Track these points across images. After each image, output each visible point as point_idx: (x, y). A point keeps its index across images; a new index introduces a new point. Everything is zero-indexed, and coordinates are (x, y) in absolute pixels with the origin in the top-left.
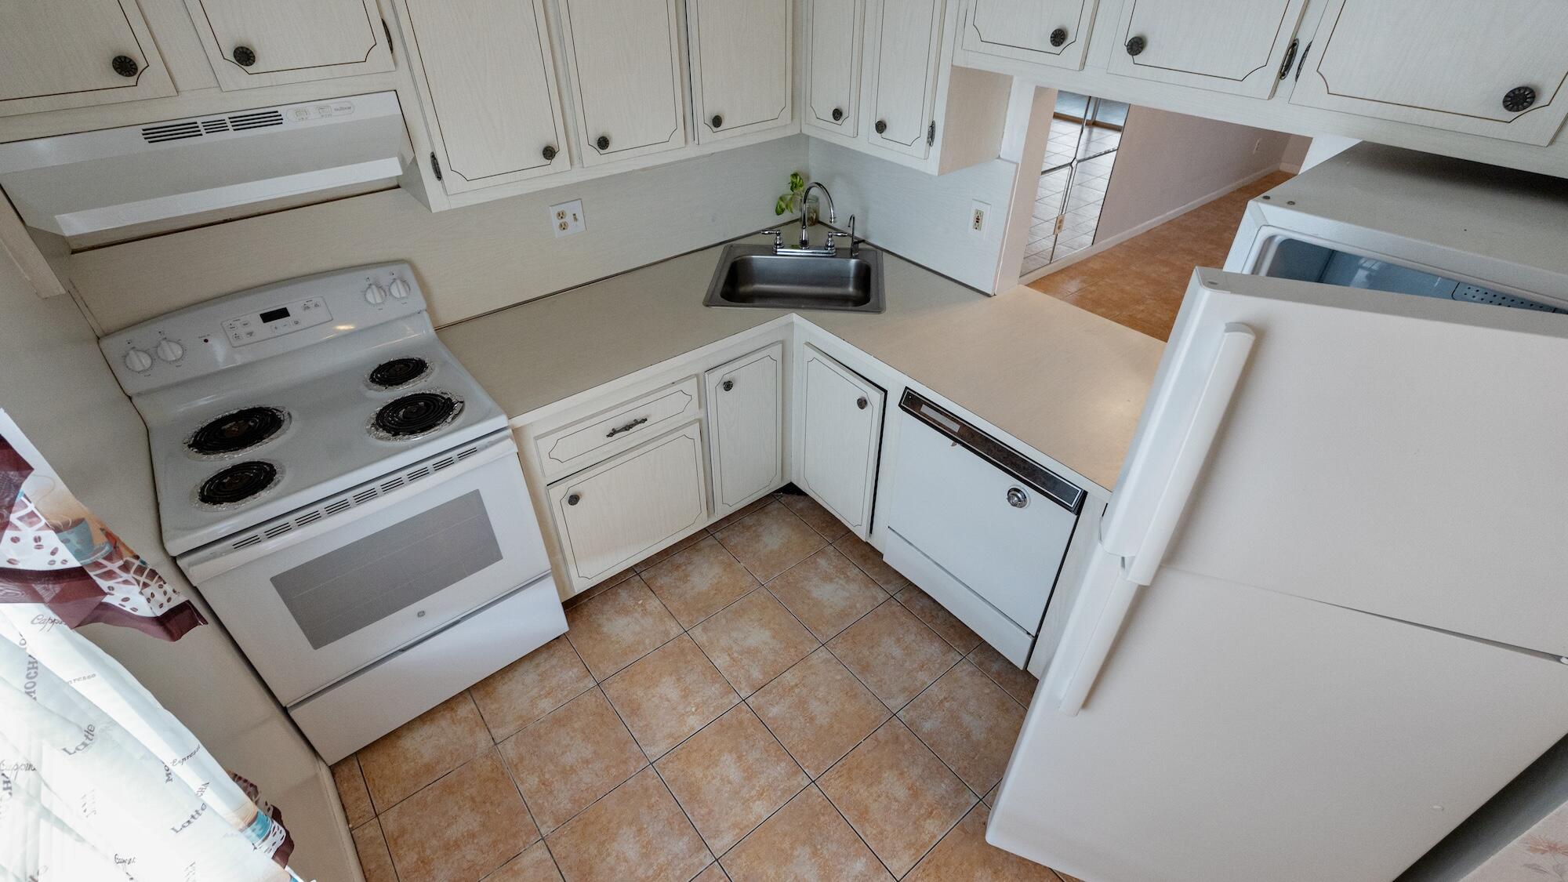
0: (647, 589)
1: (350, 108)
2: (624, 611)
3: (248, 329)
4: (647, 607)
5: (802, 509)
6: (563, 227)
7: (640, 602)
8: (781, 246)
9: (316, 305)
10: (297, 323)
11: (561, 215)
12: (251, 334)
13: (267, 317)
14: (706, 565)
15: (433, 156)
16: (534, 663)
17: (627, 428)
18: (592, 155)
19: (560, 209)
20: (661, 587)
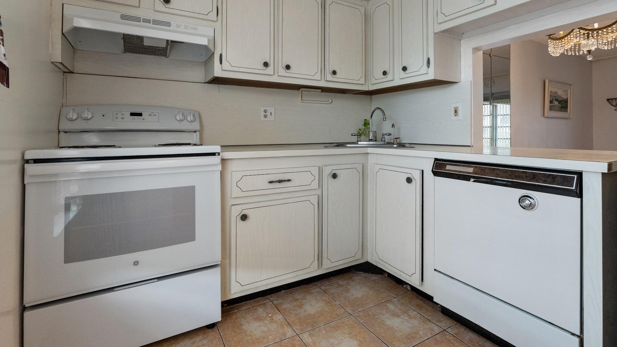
0: (275, 309)
1: (196, 29)
2: (259, 319)
3: (123, 116)
4: (274, 318)
5: (374, 280)
6: (265, 116)
7: (270, 315)
8: (360, 141)
9: (155, 115)
10: (144, 119)
11: (265, 111)
12: (123, 118)
13: (132, 114)
14: (314, 301)
15: (221, 55)
16: (192, 341)
17: (280, 181)
18: (283, 72)
19: (265, 108)
20: (284, 309)
